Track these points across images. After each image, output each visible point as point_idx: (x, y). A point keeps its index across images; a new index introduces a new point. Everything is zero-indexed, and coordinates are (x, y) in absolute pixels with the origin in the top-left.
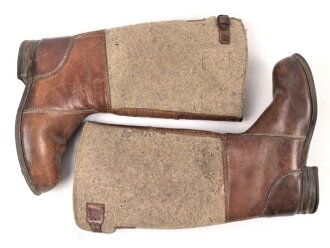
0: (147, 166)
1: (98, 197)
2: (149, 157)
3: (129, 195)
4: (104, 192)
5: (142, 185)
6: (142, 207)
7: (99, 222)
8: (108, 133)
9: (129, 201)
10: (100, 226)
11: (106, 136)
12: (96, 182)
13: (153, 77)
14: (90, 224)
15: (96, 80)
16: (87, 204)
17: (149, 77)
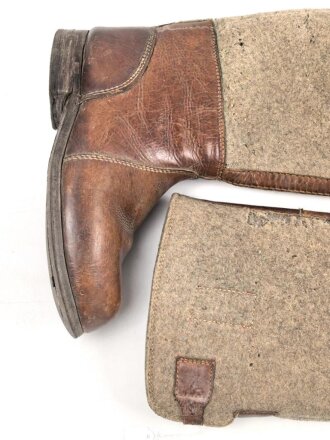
0: (302, 283)
1: (201, 343)
2: (307, 267)
3: (267, 342)
4: (213, 333)
5: (294, 324)
6: (295, 369)
7: (201, 399)
8: (221, 216)
9: (267, 355)
10: (203, 407)
11: (216, 221)
12: (198, 312)
13: (308, 112)
14: (180, 404)
15: (201, 110)
16: (178, 359)
17: (300, 110)
